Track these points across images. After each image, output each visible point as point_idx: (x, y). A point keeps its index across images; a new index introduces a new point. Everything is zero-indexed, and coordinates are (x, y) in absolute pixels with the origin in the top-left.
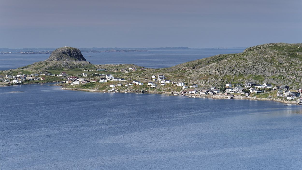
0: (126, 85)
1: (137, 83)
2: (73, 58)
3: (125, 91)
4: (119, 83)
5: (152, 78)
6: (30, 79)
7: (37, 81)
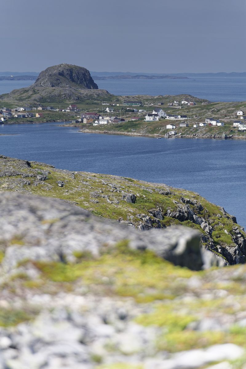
0: (195, 126)
1: (214, 123)
2: (77, 83)
3: (194, 136)
4: (182, 123)
5: (238, 114)
6: (18, 116)
7: (30, 118)
